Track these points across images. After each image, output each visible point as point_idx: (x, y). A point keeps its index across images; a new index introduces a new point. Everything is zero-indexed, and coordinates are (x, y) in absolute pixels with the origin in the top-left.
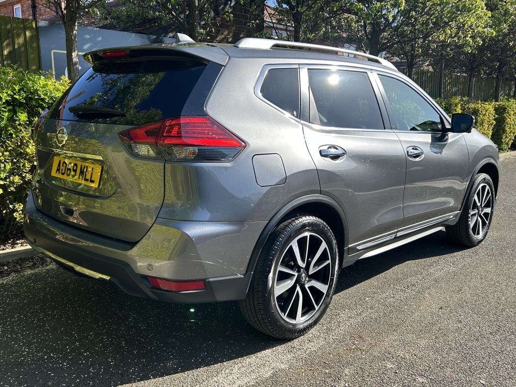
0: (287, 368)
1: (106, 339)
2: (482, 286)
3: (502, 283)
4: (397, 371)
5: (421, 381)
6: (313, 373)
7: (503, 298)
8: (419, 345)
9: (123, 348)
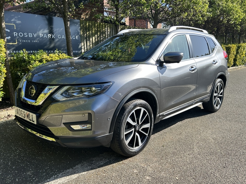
0: (86, 174)
1: (2, 161)
2: (192, 131)
3: (201, 130)
4: (138, 174)
5: (148, 179)
6: (98, 176)
7: (200, 137)
8: (153, 161)
9: (9, 165)
